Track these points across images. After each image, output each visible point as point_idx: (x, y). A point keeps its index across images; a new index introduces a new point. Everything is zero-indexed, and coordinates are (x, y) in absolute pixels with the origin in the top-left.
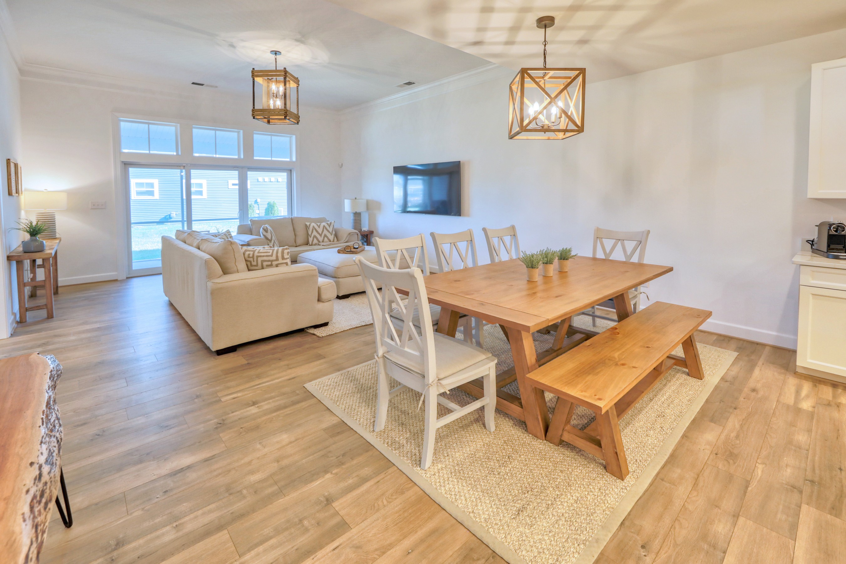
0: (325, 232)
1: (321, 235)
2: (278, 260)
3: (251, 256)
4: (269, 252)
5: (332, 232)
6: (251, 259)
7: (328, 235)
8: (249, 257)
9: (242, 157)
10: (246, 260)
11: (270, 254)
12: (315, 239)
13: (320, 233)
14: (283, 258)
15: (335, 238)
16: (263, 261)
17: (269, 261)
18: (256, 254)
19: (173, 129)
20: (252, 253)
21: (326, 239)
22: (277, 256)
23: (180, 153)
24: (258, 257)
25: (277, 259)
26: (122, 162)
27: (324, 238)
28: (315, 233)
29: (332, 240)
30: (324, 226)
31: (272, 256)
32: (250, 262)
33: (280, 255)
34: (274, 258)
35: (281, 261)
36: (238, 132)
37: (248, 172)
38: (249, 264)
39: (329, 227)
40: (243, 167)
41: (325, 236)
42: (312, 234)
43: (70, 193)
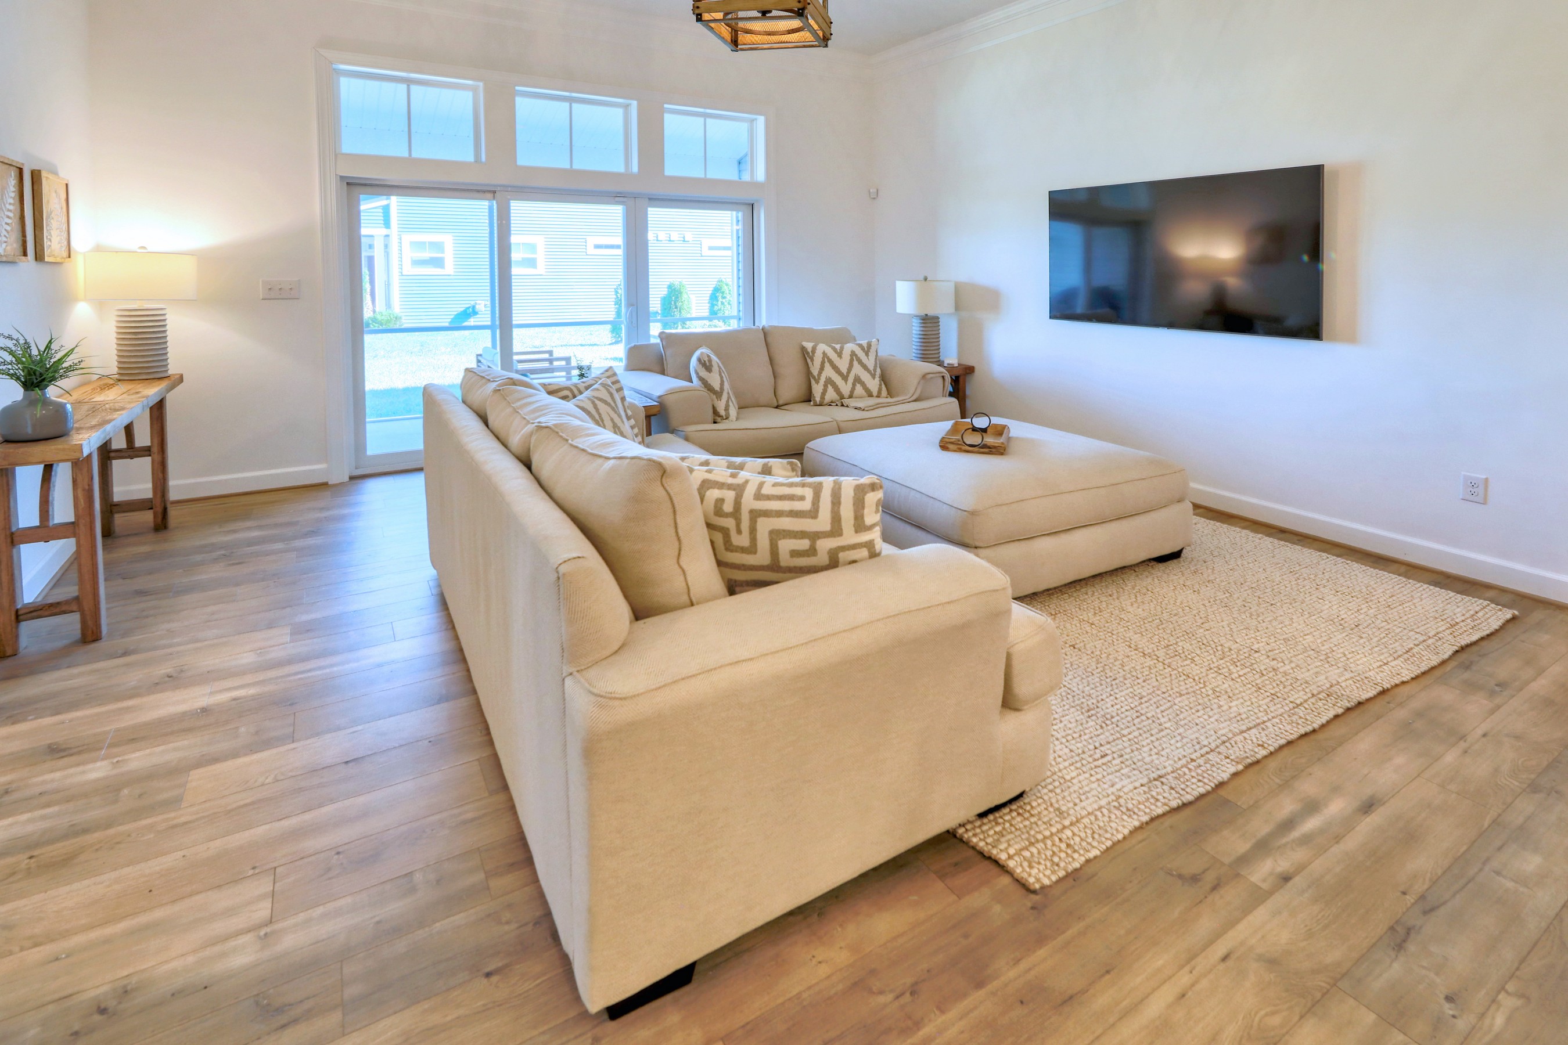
0: (857, 369)
1: (845, 378)
2: (841, 535)
3: (728, 507)
4: (802, 498)
5: (875, 370)
6: (729, 523)
7: (865, 377)
8: (719, 512)
9: (635, 169)
10: (709, 525)
11: (806, 505)
12: (830, 389)
13: (844, 371)
14: (860, 526)
15: (883, 386)
16: (776, 535)
17: (802, 535)
18: (749, 502)
19: (468, 96)
20: (730, 495)
21: (859, 390)
22: (836, 519)
23: (484, 159)
24: (755, 515)
25: (836, 530)
26: (342, 178)
27: (854, 385)
28: (829, 372)
29: (875, 393)
30: (853, 354)
31: (813, 513)
32: (725, 532)
33: (847, 512)
34: (823, 522)
35: (849, 536)
36: (626, 107)
37: (649, 209)
38: (719, 538)
39: (867, 354)
40: (635, 196)
41: (858, 380)
42: (820, 373)
43: (206, 259)
